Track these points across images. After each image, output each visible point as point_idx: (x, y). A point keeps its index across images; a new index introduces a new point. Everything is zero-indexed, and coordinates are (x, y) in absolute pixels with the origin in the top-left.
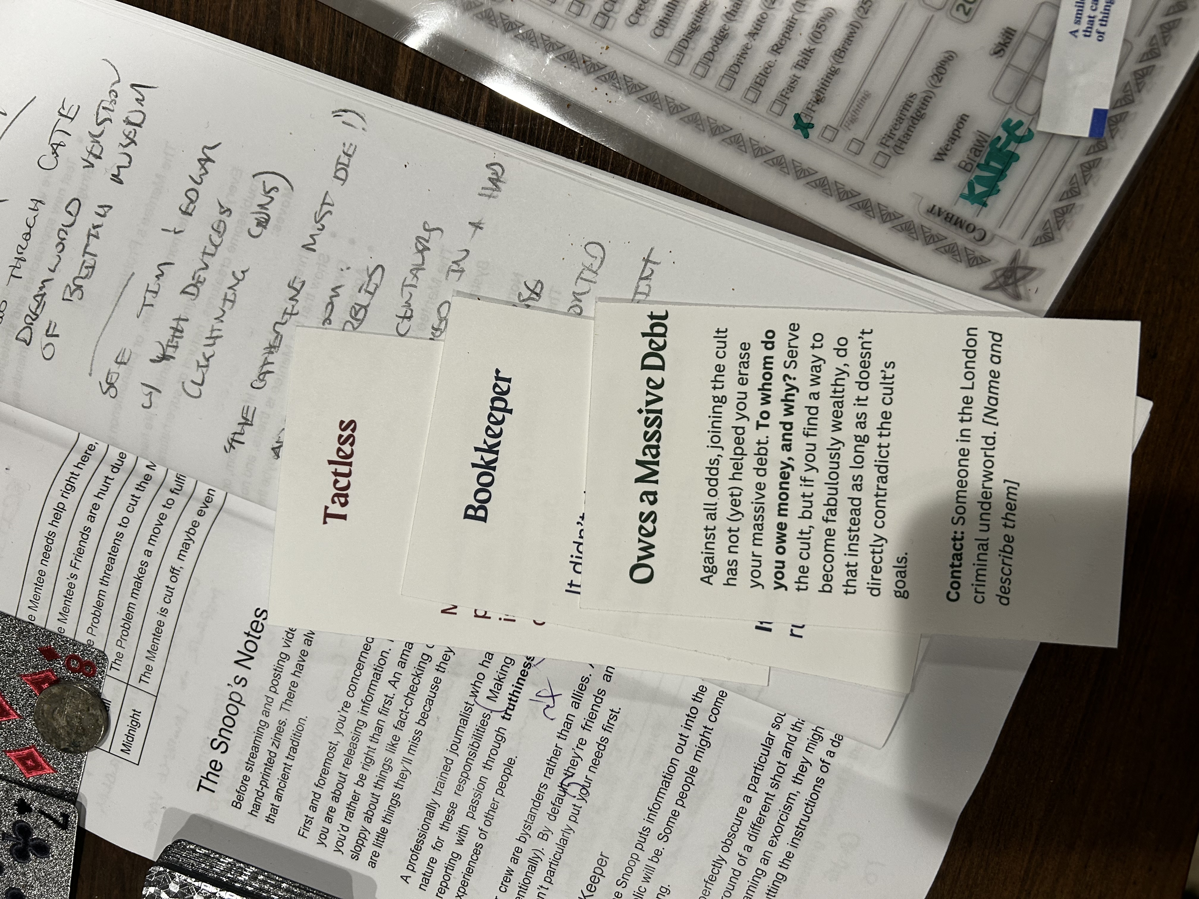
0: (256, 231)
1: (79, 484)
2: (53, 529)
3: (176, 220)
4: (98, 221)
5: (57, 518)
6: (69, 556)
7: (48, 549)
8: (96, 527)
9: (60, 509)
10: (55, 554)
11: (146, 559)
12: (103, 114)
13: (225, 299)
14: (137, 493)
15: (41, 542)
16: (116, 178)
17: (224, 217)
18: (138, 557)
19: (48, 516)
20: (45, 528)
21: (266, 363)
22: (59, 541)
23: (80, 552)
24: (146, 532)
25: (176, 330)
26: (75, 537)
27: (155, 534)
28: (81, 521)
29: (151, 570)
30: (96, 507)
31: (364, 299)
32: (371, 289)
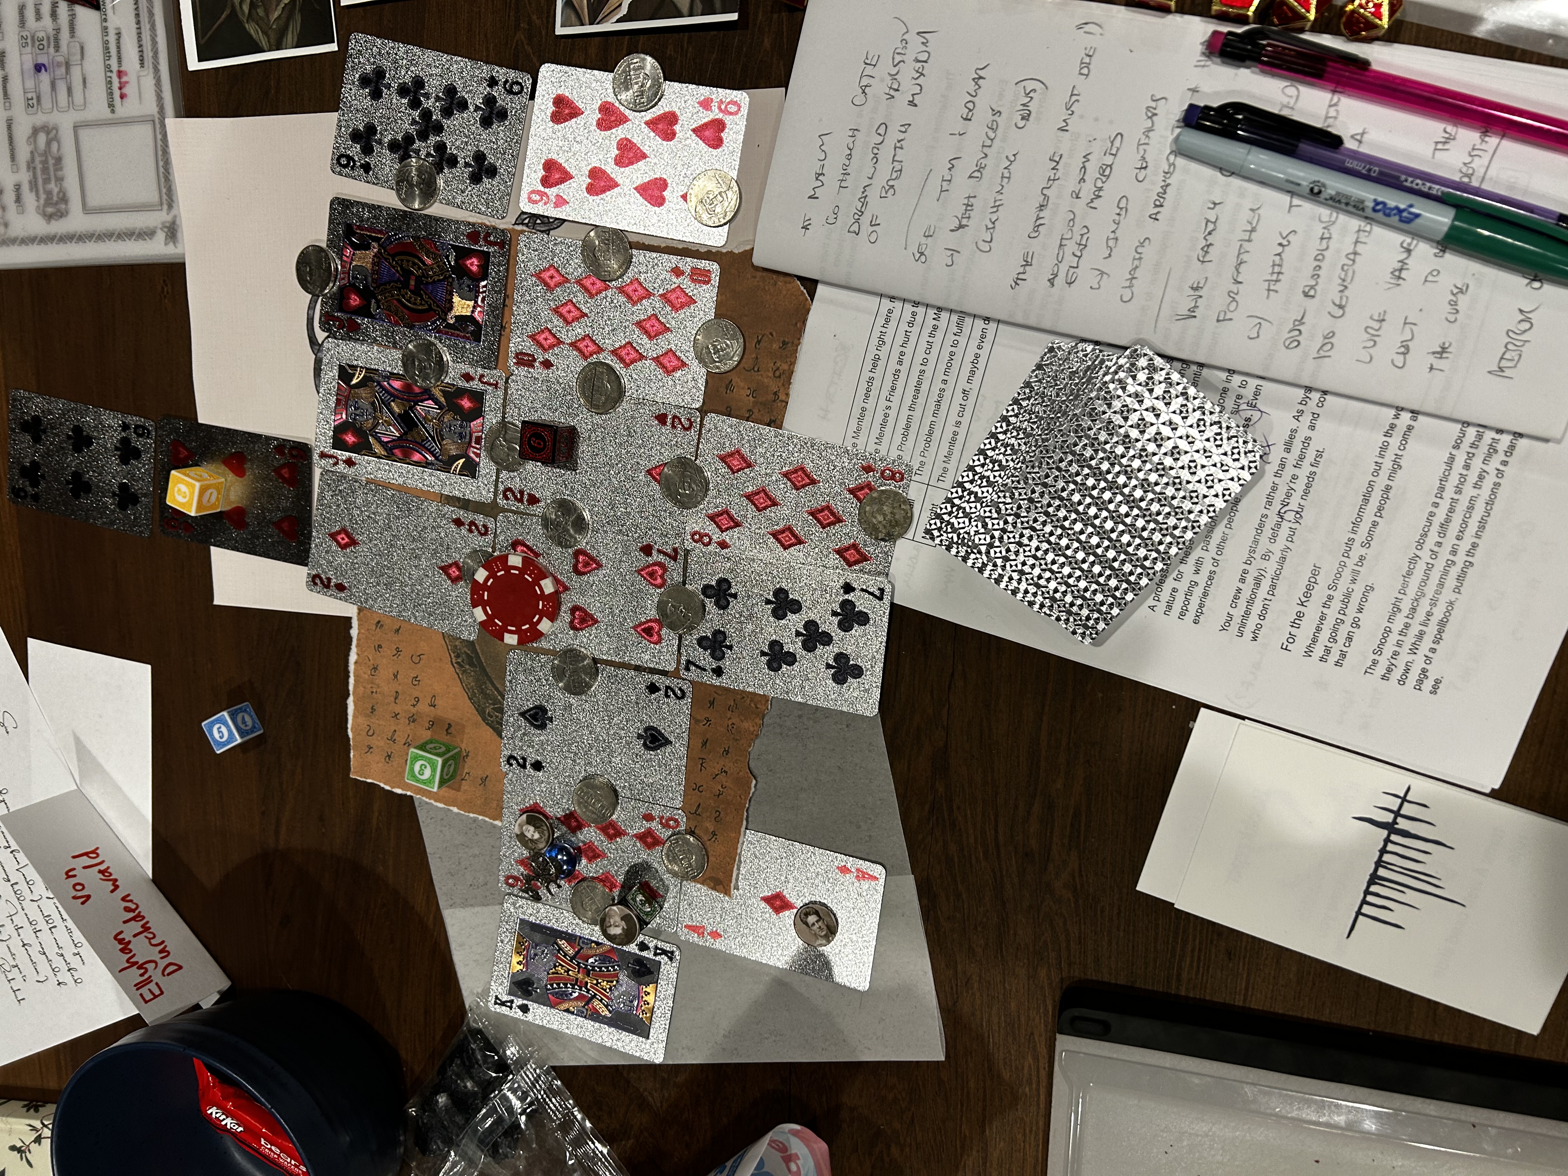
0: (1021, 124)
1: (888, 339)
2: (872, 375)
3: (960, 126)
4: (901, 136)
5: (875, 366)
6: (885, 393)
7: (868, 390)
8: (904, 368)
9: (877, 359)
10: (874, 393)
11: (943, 386)
12: (898, 58)
13: (1003, 177)
14: (931, 340)
15: (863, 386)
16: (912, 103)
17: (995, 118)
18: (938, 385)
19: (868, 365)
20: (866, 375)
21: (1038, 218)
22: (876, 383)
23: (893, 389)
24: (942, 367)
25: (967, 205)
26: (889, 377)
27: (949, 368)
28: (893, 366)
29: (948, 394)
30: (902, 354)
31: (1109, 160)
32: (1114, 152)
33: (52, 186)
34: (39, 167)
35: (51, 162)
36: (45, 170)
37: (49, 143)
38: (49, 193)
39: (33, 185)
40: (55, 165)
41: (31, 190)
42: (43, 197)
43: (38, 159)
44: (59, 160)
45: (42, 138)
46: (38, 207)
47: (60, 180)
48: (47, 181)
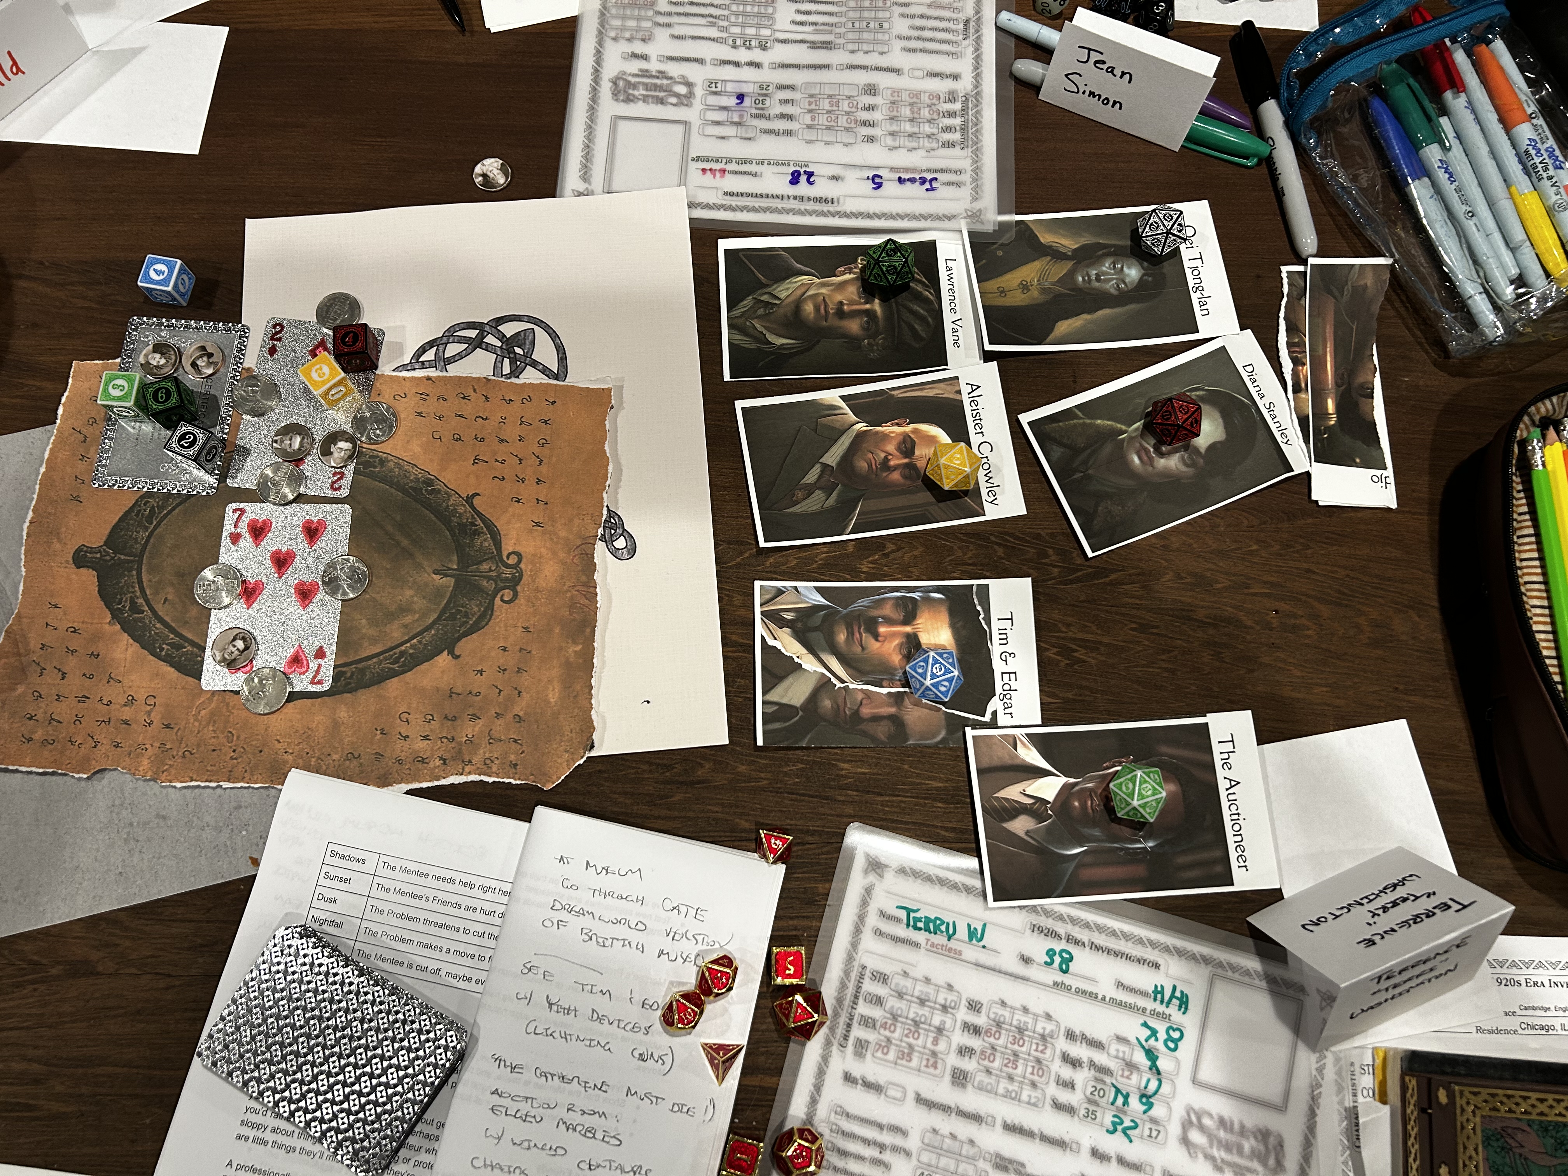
0: (636, 1054)
1: (489, 896)
2: (457, 882)
3: (638, 998)
4: (634, 945)
5: (465, 884)
6: (441, 895)
7: (443, 879)
8: (462, 913)
9: (471, 886)
10: (441, 885)
11: (444, 950)
12: (700, 938)
13: (591, 1040)
14: (486, 935)
15: (448, 875)
16: (662, 952)
17: (643, 1030)
18: (445, 945)
19: (466, 879)
20: (457, 877)
21: (553, 1075)
22: (449, 887)
23: (444, 903)
24: (462, 948)
25: (569, 1010)
26: (454, 899)
27: (460, 954)
28: (465, 902)
29: (437, 954)
30: (475, 910)
31: (599, 1135)
32: (606, 1139)
33: (642, 92)
34: (658, 82)
35: (662, 94)
36: (656, 87)
37: (677, 95)
38: (635, 86)
39: (645, 73)
40: (657, 97)
41: (641, 70)
42: (633, 80)
43: (665, 82)
44: (661, 101)
45: (682, 90)
46: (625, 73)
47: (645, 99)
48: (647, 87)
